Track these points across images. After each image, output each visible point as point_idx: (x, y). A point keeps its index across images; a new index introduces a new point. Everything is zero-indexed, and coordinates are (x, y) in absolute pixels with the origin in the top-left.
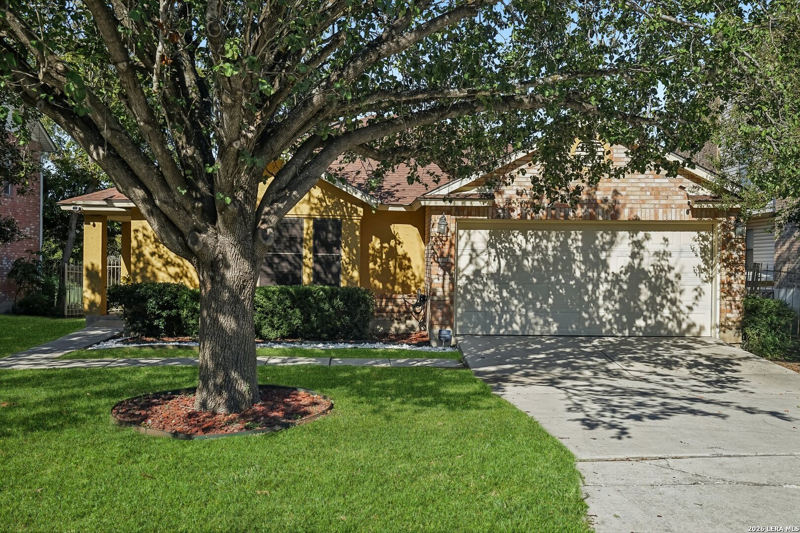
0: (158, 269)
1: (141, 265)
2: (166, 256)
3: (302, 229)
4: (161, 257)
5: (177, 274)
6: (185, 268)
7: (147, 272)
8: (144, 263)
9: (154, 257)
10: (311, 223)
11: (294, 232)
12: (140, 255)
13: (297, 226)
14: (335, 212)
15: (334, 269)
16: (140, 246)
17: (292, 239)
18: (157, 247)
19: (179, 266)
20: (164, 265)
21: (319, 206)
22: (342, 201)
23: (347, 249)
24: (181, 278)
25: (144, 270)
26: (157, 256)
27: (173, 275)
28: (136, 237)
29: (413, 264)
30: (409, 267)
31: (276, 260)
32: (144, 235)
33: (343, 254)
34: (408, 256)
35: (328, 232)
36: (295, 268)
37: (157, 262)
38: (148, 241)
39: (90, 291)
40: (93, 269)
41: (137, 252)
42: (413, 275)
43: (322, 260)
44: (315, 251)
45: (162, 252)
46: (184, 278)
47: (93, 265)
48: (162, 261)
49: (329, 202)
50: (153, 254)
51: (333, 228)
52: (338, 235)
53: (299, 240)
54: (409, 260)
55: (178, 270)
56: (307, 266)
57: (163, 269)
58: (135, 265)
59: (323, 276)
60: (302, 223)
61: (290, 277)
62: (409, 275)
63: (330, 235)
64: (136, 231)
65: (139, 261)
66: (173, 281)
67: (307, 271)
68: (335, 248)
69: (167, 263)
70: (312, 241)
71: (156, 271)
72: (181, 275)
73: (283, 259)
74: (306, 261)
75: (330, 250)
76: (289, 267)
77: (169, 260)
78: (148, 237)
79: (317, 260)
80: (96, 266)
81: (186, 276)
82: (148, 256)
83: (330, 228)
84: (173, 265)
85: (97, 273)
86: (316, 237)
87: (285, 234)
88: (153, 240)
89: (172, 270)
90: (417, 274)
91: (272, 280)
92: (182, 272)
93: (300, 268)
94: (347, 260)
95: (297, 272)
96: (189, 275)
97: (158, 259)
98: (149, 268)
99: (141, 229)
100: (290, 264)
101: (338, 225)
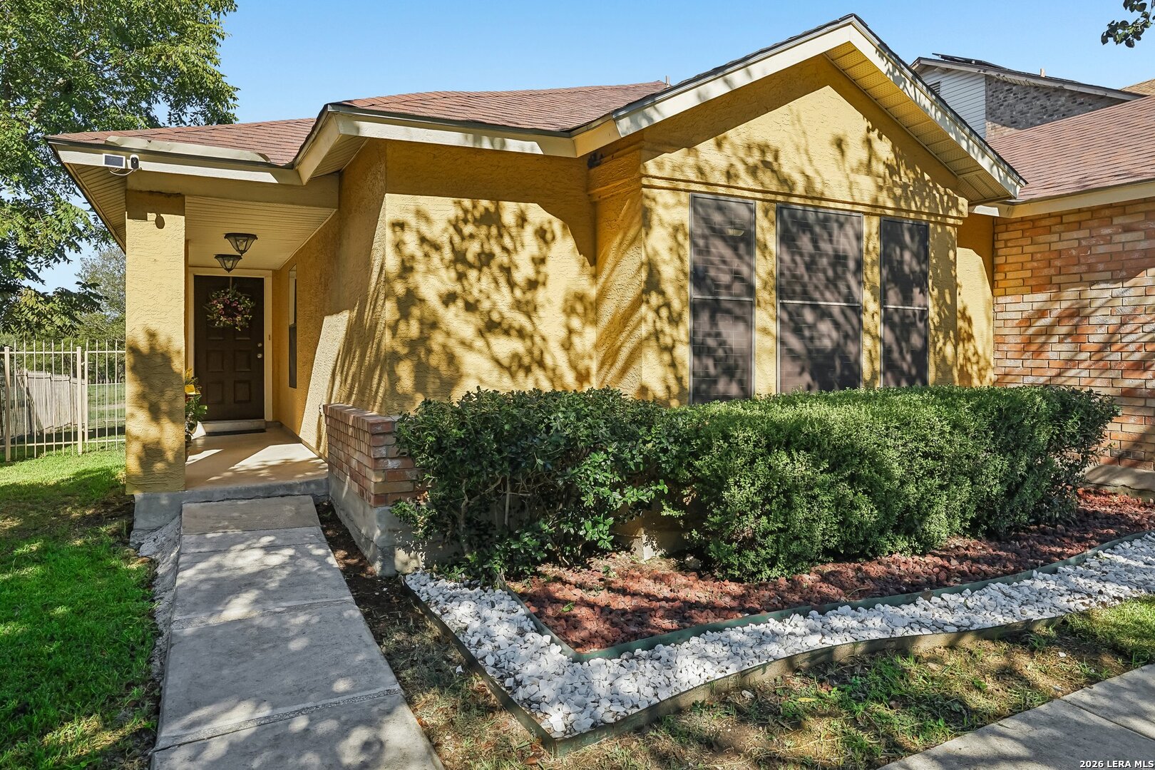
0: (463, 343)
1: (414, 329)
2: (486, 305)
3: (859, 237)
4: (471, 307)
5: (516, 357)
6: (537, 339)
7: (429, 351)
8: (421, 321)
9: (452, 308)
10: (875, 221)
11: (845, 243)
12: (409, 301)
13: (849, 229)
14: (923, 203)
15: (916, 340)
16: (406, 269)
17: (839, 260)
18: (461, 277)
19: (521, 334)
20: (481, 333)
21: (889, 181)
22: (927, 177)
23: (935, 293)
24: (528, 370)
25: (417, 346)
26: (460, 303)
27: (506, 362)
28: (398, 246)
29: (975, 331)
30: (970, 337)
31: (809, 316)
32: (423, 240)
33: (930, 303)
34: (968, 313)
35: (903, 247)
36: (846, 336)
37: (459, 323)
38: (435, 258)
39: (143, 416)
40: (152, 348)
41: (400, 288)
42: (976, 353)
43: (896, 318)
44: (883, 299)
45: (476, 293)
46: (535, 368)
47: (152, 335)
48: (475, 320)
49: (906, 177)
50: (449, 299)
51: (912, 238)
52: (922, 256)
53: (852, 265)
54: (969, 321)
55: (517, 346)
56: (868, 332)
57: (479, 343)
58: (394, 328)
59: (896, 355)
60: (860, 223)
61: (838, 363)
62: (970, 354)
63: (907, 256)
64: (400, 225)
65: (405, 315)
66: (505, 385)
67: (867, 341)
68: (917, 291)
69: (491, 327)
70: (876, 270)
71: (459, 351)
72: (526, 360)
73: (824, 313)
74: (866, 319)
75: (907, 299)
76: (834, 334)
77: (495, 317)
78: (437, 247)
79: (887, 320)
80: (162, 339)
81: (541, 364)
82: (433, 301)
83: (907, 238)
84: (507, 333)
85: (166, 358)
86: (886, 259)
87: (826, 246)
88: (448, 254)
89: (505, 346)
90: (980, 352)
91: (802, 371)
92: (530, 352)
93: (857, 339)
94: (936, 319)
95: (852, 348)
96: (548, 361)
97: (463, 314)
98: (438, 339)
99: (411, 219)
100: (837, 325)
101: (921, 231)
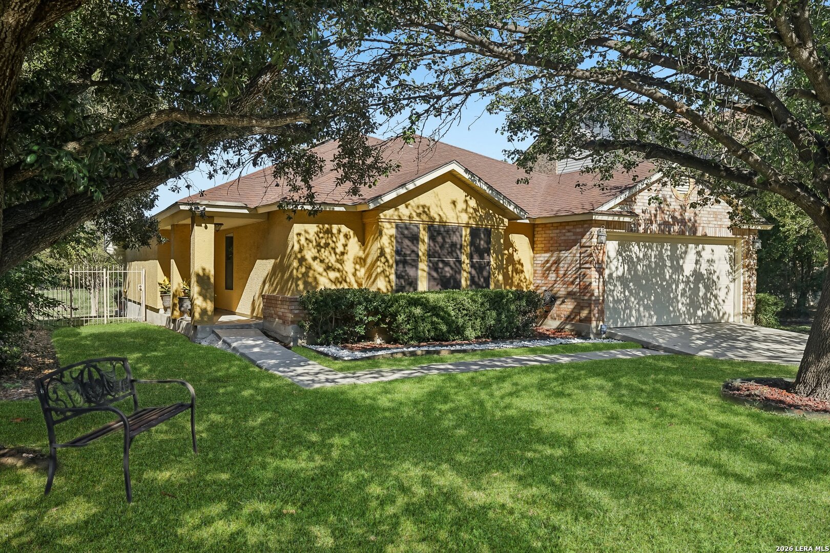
0: (319, 274)
1: (303, 270)
2: (327, 261)
3: (461, 236)
4: (322, 261)
5: (337, 278)
6: (344, 272)
7: (309, 277)
8: (306, 268)
9: (316, 262)
10: (468, 230)
11: (455, 239)
12: (302, 260)
13: (457, 233)
14: (488, 222)
15: (485, 274)
16: (301, 250)
17: (453, 245)
18: (319, 251)
19: (339, 270)
20: (325, 270)
21: (474, 215)
22: (491, 212)
23: (494, 255)
24: (341, 283)
25: (305, 275)
26: (318, 260)
27: (333, 280)
28: (299, 241)
29: (525, 269)
30: (522, 271)
31: (441, 265)
32: (306, 239)
33: (492, 259)
34: (521, 262)
35: (480, 239)
36: (456, 272)
37: (318, 267)
38: (311, 245)
39: (201, 298)
40: (204, 274)
41: (299, 256)
42: (525, 278)
43: (477, 265)
44: (471, 257)
45: (324, 257)
46: (343, 283)
47: (204, 270)
48: (323, 265)
49: (481, 212)
50: (315, 259)
51: (484, 235)
52: (488, 242)
53: (458, 246)
54: (522, 265)
55: (338, 275)
56: (465, 270)
57: (325, 274)
58: (297, 270)
59: (476, 279)
60: (462, 230)
61: (452, 281)
62: (522, 278)
63: (482, 242)
64: (299, 234)
65: (301, 265)
66: (333, 287)
67: (465, 274)
68: (486, 255)
69: (328, 268)
70: (469, 247)
71: (318, 276)
72: (340, 280)
73: (446, 264)
74: (464, 266)
75: (482, 257)
76: (451, 272)
77: (330, 265)
78: (311, 241)
79: (473, 266)
80: (207, 271)
81: (346, 281)
82: (310, 260)
83: (482, 236)
84: (334, 270)
85: (209, 278)
86: (472, 244)
87: (448, 240)
88: (314, 243)
89: (333, 275)
90: (527, 278)
91: (437, 285)
92: (342, 277)
93: (460, 273)
94: (495, 265)
95: (458, 276)
96: (348, 280)
97: (320, 264)
98: (311, 273)
99: (303, 233)
100: (452, 268)
101: (488, 232)
